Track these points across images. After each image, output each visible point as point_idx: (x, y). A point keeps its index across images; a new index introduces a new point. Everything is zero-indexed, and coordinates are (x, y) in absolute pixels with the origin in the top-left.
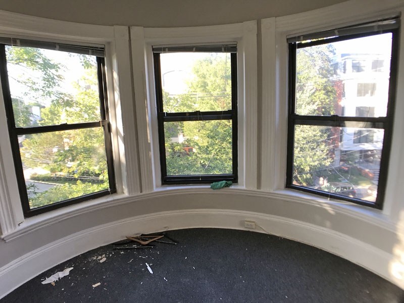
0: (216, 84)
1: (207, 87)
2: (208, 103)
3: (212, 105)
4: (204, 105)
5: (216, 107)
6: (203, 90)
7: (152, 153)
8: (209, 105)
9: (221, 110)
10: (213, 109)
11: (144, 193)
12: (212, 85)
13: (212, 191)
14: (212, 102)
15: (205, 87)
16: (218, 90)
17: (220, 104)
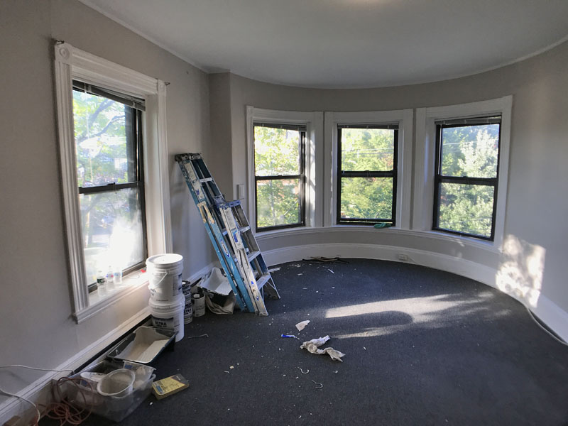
0: (382, 137)
1: (369, 140)
2: (369, 161)
3: (375, 163)
4: (365, 163)
5: (380, 166)
6: (364, 144)
7: (332, 199)
8: (371, 163)
9: (386, 170)
10: (376, 168)
11: (325, 227)
12: (376, 138)
13: (375, 230)
14: (375, 159)
15: (367, 140)
16: (383, 144)
17: (386, 162)
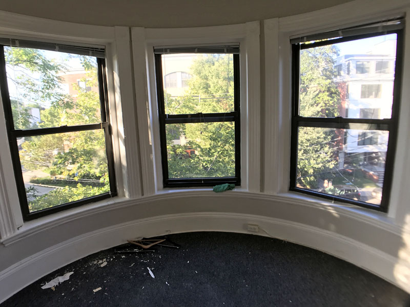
0: (219, 86)
1: (209, 89)
2: (210, 105)
3: (214, 106)
4: (207, 107)
5: (218, 109)
6: (205, 92)
7: (153, 156)
8: (211, 107)
10: (215, 111)
11: (145, 196)
12: (214, 87)
13: (215, 194)
14: (214, 104)
15: (207, 89)
16: (220, 91)
17: (223, 106)
